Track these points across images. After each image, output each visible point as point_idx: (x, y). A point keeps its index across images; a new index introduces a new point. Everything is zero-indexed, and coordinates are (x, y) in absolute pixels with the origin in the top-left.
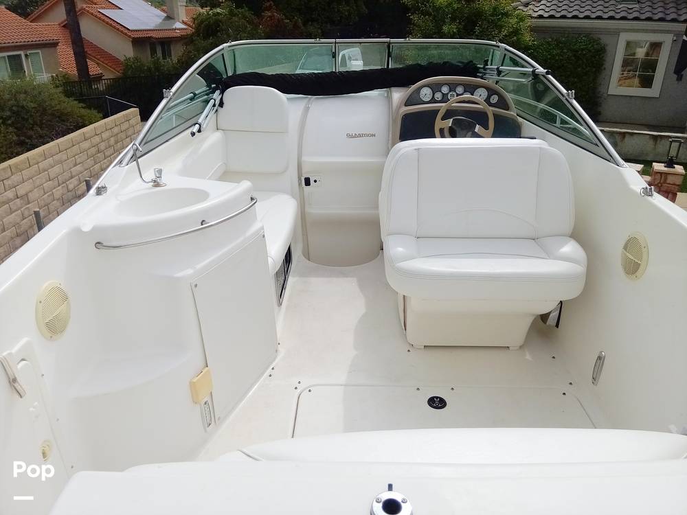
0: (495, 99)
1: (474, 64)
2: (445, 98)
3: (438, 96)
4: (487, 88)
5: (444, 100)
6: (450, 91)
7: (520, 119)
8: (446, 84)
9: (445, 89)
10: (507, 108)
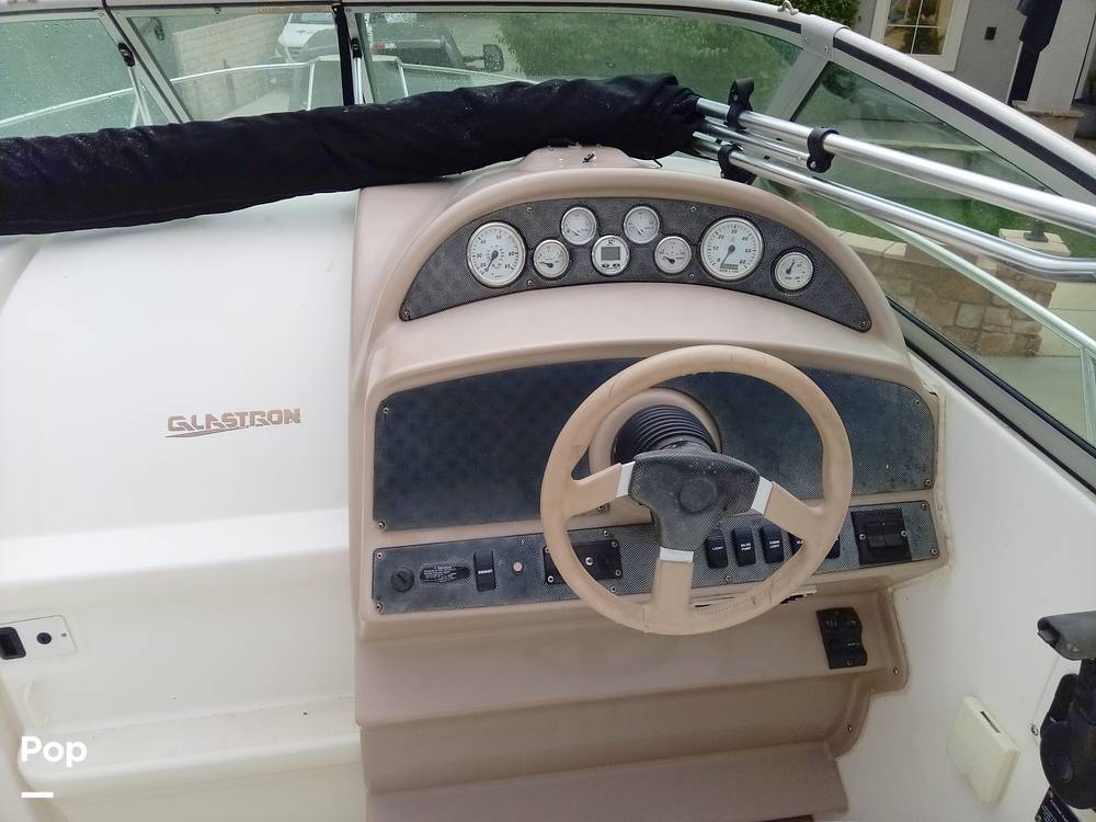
0: (795, 272)
1: (686, 93)
2: (583, 262)
3: (551, 257)
4: (761, 222)
5: (577, 273)
6: (600, 233)
7: (930, 379)
8: (581, 203)
9: (578, 226)
10: (858, 320)
